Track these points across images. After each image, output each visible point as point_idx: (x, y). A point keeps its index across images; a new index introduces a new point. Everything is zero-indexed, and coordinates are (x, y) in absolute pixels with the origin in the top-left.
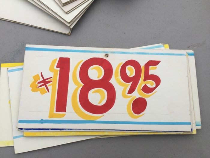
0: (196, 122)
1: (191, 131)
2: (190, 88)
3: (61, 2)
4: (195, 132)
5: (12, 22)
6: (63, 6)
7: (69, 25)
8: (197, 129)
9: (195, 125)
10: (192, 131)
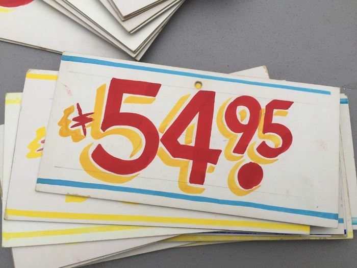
0: (352, 218)
1: (343, 233)
2: (342, 161)
3: (119, 15)
4: (350, 236)
5: (36, 49)
6: (123, 21)
7: (134, 55)
8: (354, 230)
9: (351, 223)
10: (345, 233)
